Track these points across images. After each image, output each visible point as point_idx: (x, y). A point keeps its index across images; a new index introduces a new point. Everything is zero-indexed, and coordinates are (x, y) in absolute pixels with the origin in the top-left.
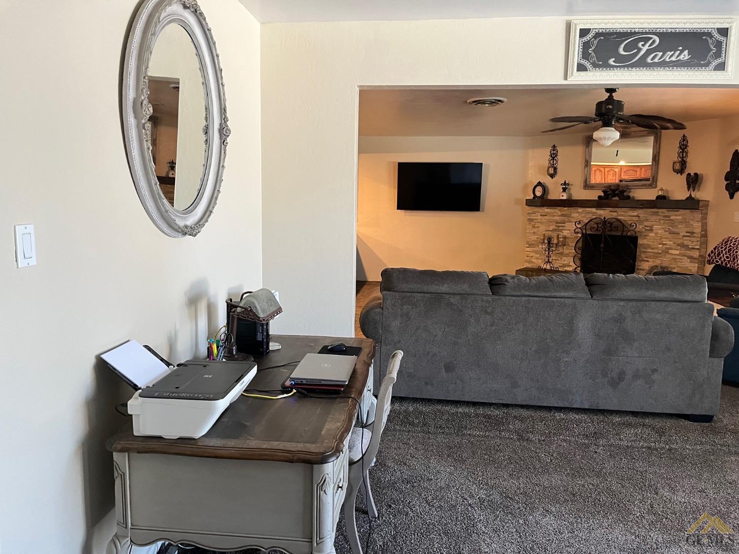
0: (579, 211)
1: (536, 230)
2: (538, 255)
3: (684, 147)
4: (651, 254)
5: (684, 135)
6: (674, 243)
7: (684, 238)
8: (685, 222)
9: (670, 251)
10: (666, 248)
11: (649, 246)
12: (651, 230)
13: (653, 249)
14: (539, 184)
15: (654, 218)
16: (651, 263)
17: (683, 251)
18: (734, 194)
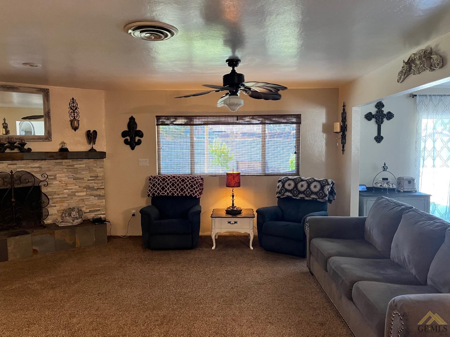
3: (74, 108)
4: (59, 199)
5: (73, 99)
6: (79, 187)
7: (89, 182)
8: (90, 170)
9: (77, 194)
10: (72, 192)
11: (55, 193)
12: (55, 179)
13: (59, 195)
15: (58, 167)
16: (58, 208)
17: (89, 192)
18: (135, 147)
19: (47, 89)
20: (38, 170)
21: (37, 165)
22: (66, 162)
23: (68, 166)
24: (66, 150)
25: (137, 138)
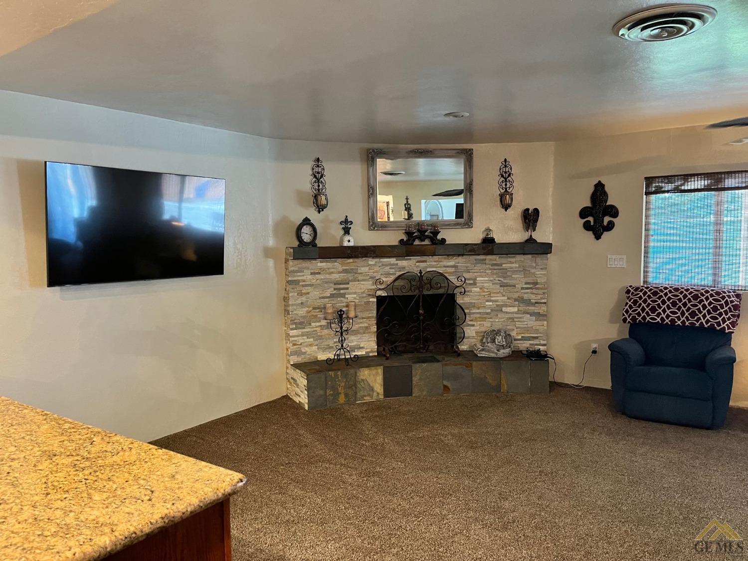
0: (370, 263)
1: (304, 299)
2: (312, 340)
3: (506, 175)
4: (478, 316)
5: (505, 160)
6: (508, 298)
7: (523, 291)
8: (525, 271)
9: (504, 309)
10: (497, 305)
11: (474, 306)
12: (475, 284)
13: (479, 308)
14: (307, 222)
15: (479, 267)
16: (478, 328)
17: (523, 308)
18: (602, 234)
19: (470, 150)
20: (452, 270)
21: (451, 262)
22: (491, 260)
23: (493, 265)
24: (492, 240)
25: (607, 219)
